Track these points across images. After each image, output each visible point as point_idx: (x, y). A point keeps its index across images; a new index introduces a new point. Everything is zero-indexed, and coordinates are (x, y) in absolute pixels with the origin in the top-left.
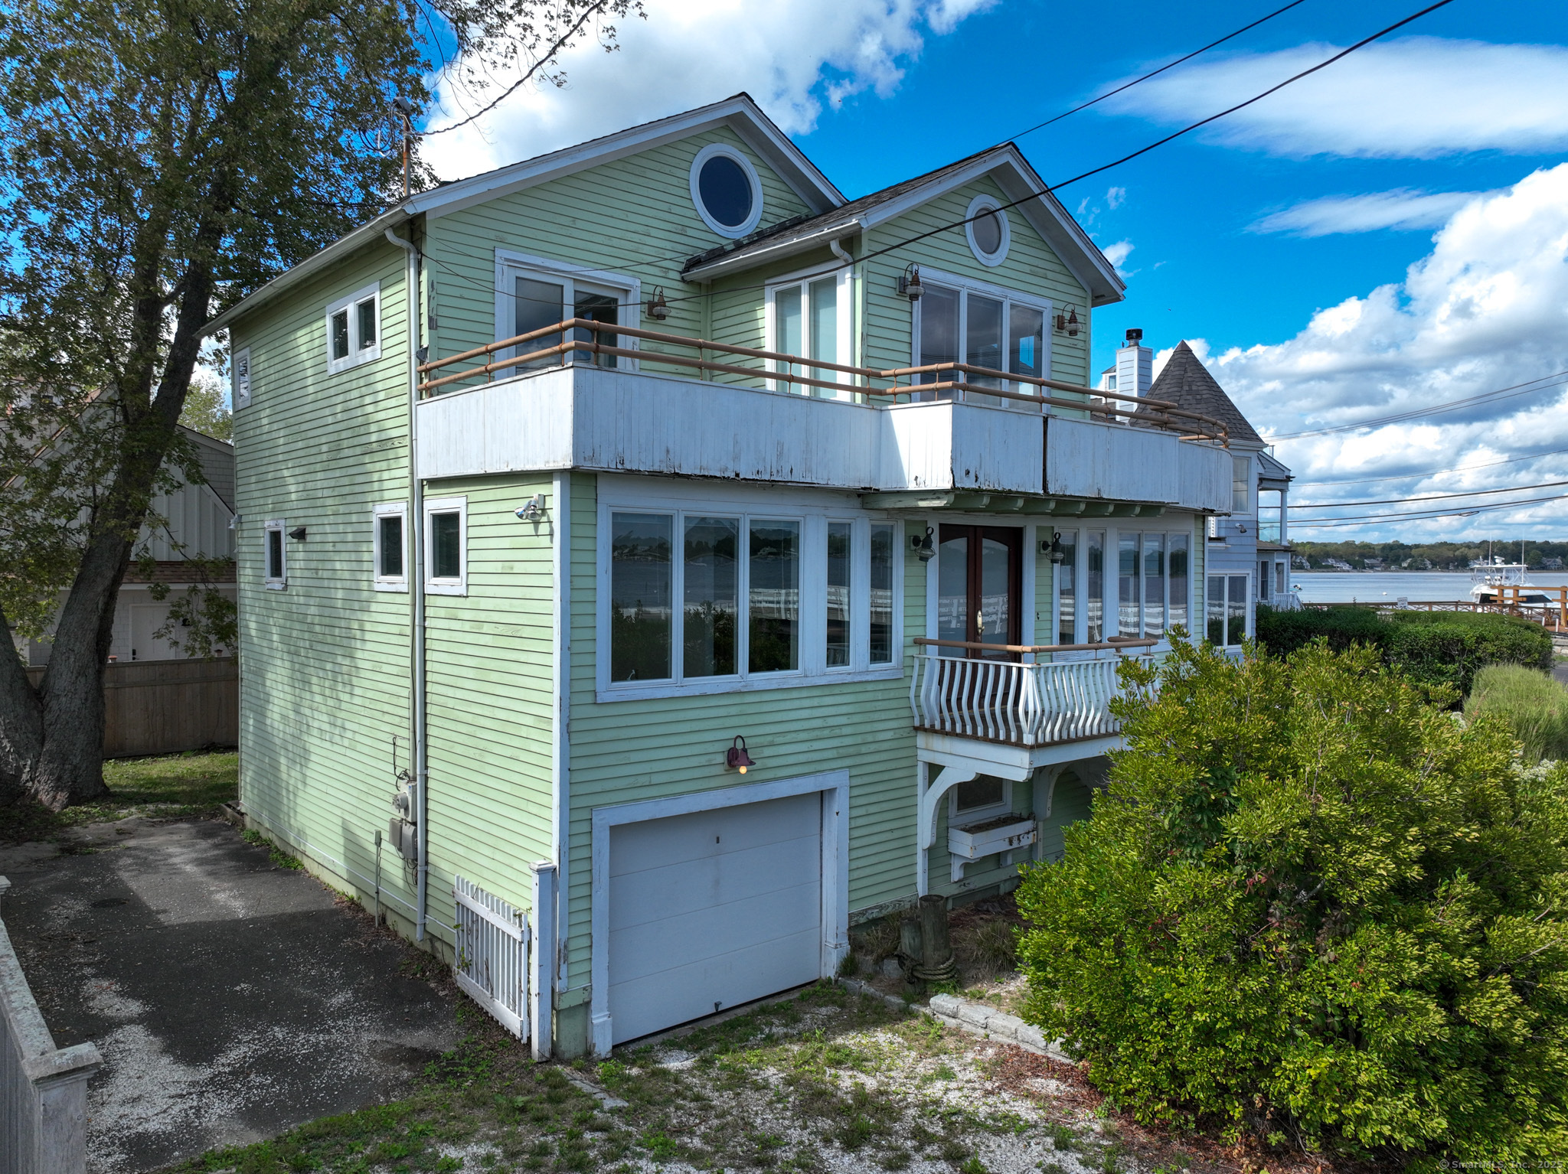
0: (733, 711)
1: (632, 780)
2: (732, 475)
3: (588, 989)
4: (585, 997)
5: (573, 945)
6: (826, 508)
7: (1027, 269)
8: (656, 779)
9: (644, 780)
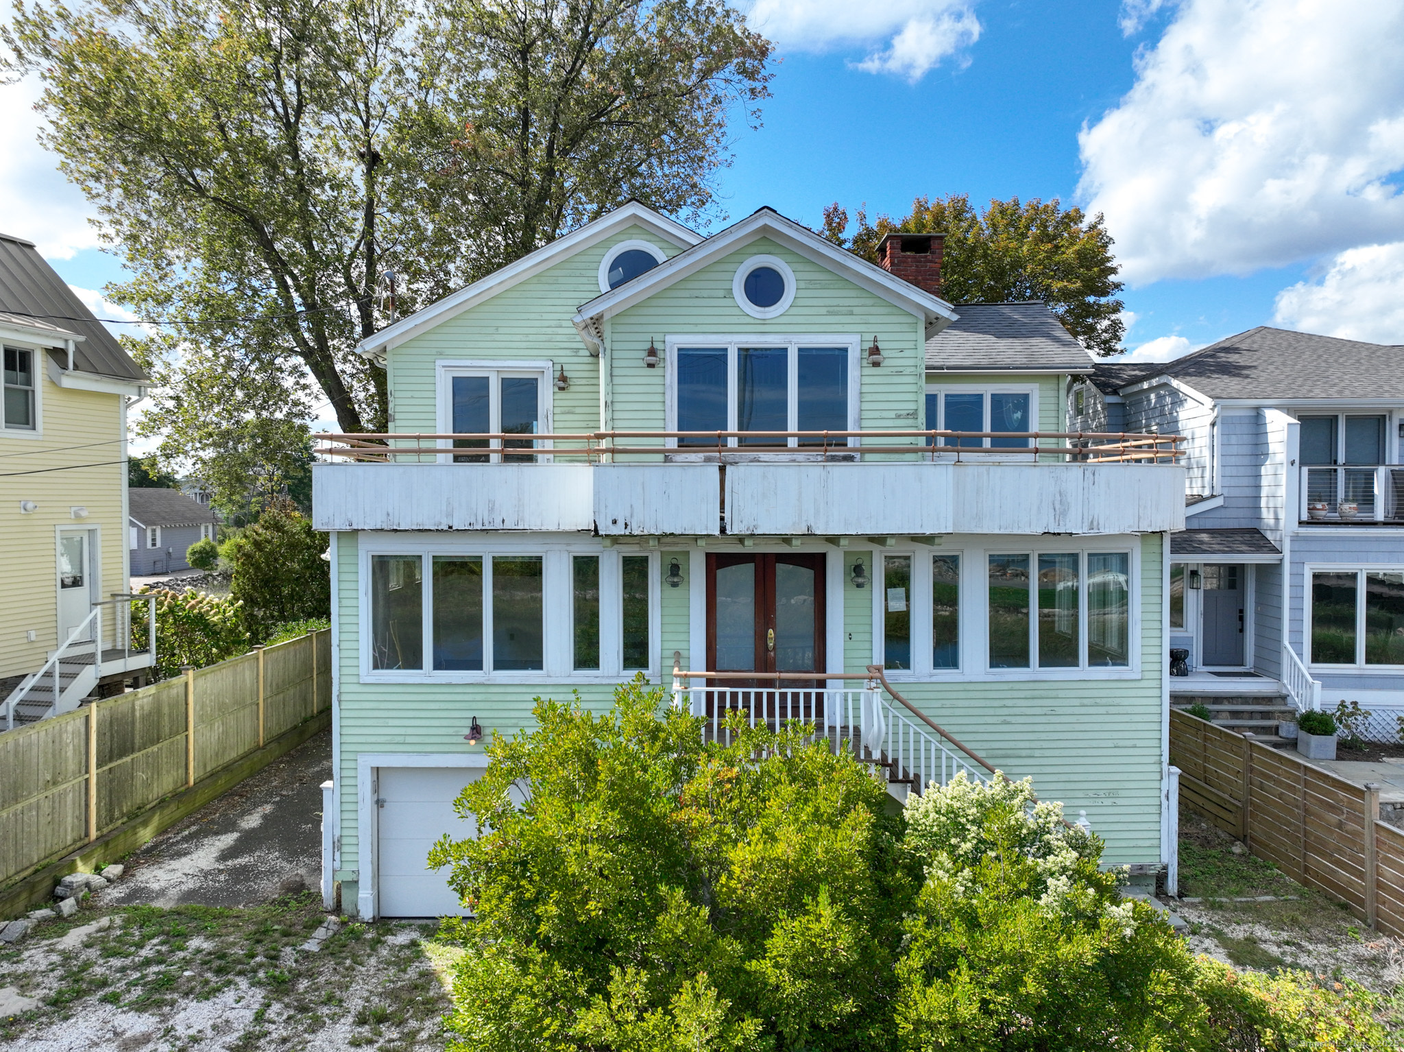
0: (478, 697)
1: (389, 738)
2: (446, 528)
3: (357, 872)
4: (354, 877)
5: (344, 841)
6: (568, 544)
7: (823, 311)
8: (409, 739)
9: (400, 739)
